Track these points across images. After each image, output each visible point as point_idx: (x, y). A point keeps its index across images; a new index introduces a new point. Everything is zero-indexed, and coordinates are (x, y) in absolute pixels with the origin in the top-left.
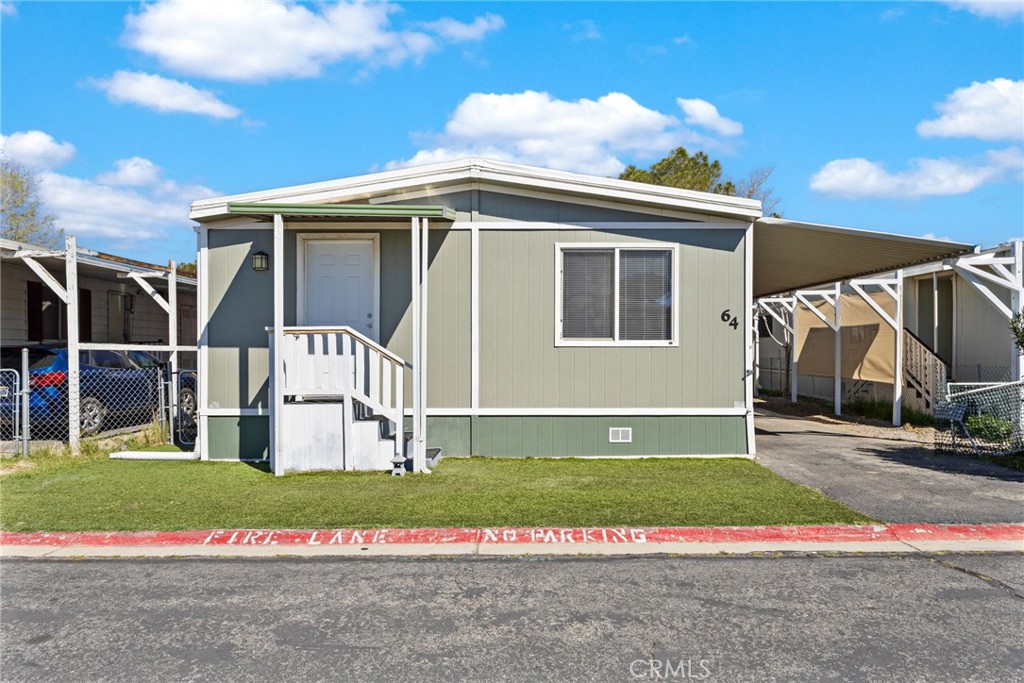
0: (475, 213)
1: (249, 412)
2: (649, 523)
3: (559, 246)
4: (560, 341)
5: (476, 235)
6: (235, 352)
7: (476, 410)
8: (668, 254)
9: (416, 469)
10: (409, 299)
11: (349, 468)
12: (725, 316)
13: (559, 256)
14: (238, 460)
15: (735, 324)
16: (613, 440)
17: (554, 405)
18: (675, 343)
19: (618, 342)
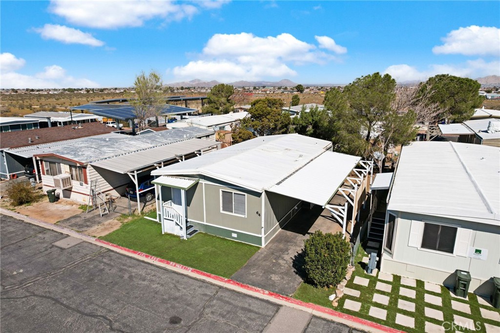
0: (203, 180)
2: (195, 268)
3: (221, 190)
4: (222, 212)
5: (204, 184)
7: (205, 223)
8: (245, 195)
9: (184, 239)
11: (175, 235)
12: (257, 213)
13: (221, 192)
15: (260, 215)
16: (233, 236)
17: (221, 225)
18: (246, 217)
19: (233, 214)
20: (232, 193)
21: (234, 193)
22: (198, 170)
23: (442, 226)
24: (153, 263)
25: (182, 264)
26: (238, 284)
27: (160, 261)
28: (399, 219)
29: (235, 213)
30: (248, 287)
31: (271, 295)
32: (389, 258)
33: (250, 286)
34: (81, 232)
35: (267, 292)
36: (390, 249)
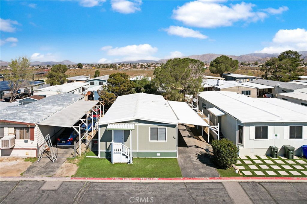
0: (138, 123)
1: (107, 151)
2: (158, 177)
3: (150, 127)
4: (150, 141)
5: (138, 126)
6: (105, 142)
7: (138, 151)
8: (165, 128)
9: (131, 163)
10: (130, 133)
11: (122, 162)
12: (174, 137)
13: (150, 128)
14: (105, 158)
15: (175, 138)
16: (157, 155)
17: (149, 150)
18: (166, 141)
19: (158, 141)
20: (157, 128)
21: (159, 128)
22: (134, 117)
23: (262, 127)
24: (129, 182)
25: (150, 177)
26: (190, 179)
27: (133, 179)
28: (245, 127)
29: (159, 140)
30: (197, 179)
31: (211, 179)
32: (243, 148)
33: (197, 178)
34: (52, 176)
35: (208, 178)
36: (242, 143)
